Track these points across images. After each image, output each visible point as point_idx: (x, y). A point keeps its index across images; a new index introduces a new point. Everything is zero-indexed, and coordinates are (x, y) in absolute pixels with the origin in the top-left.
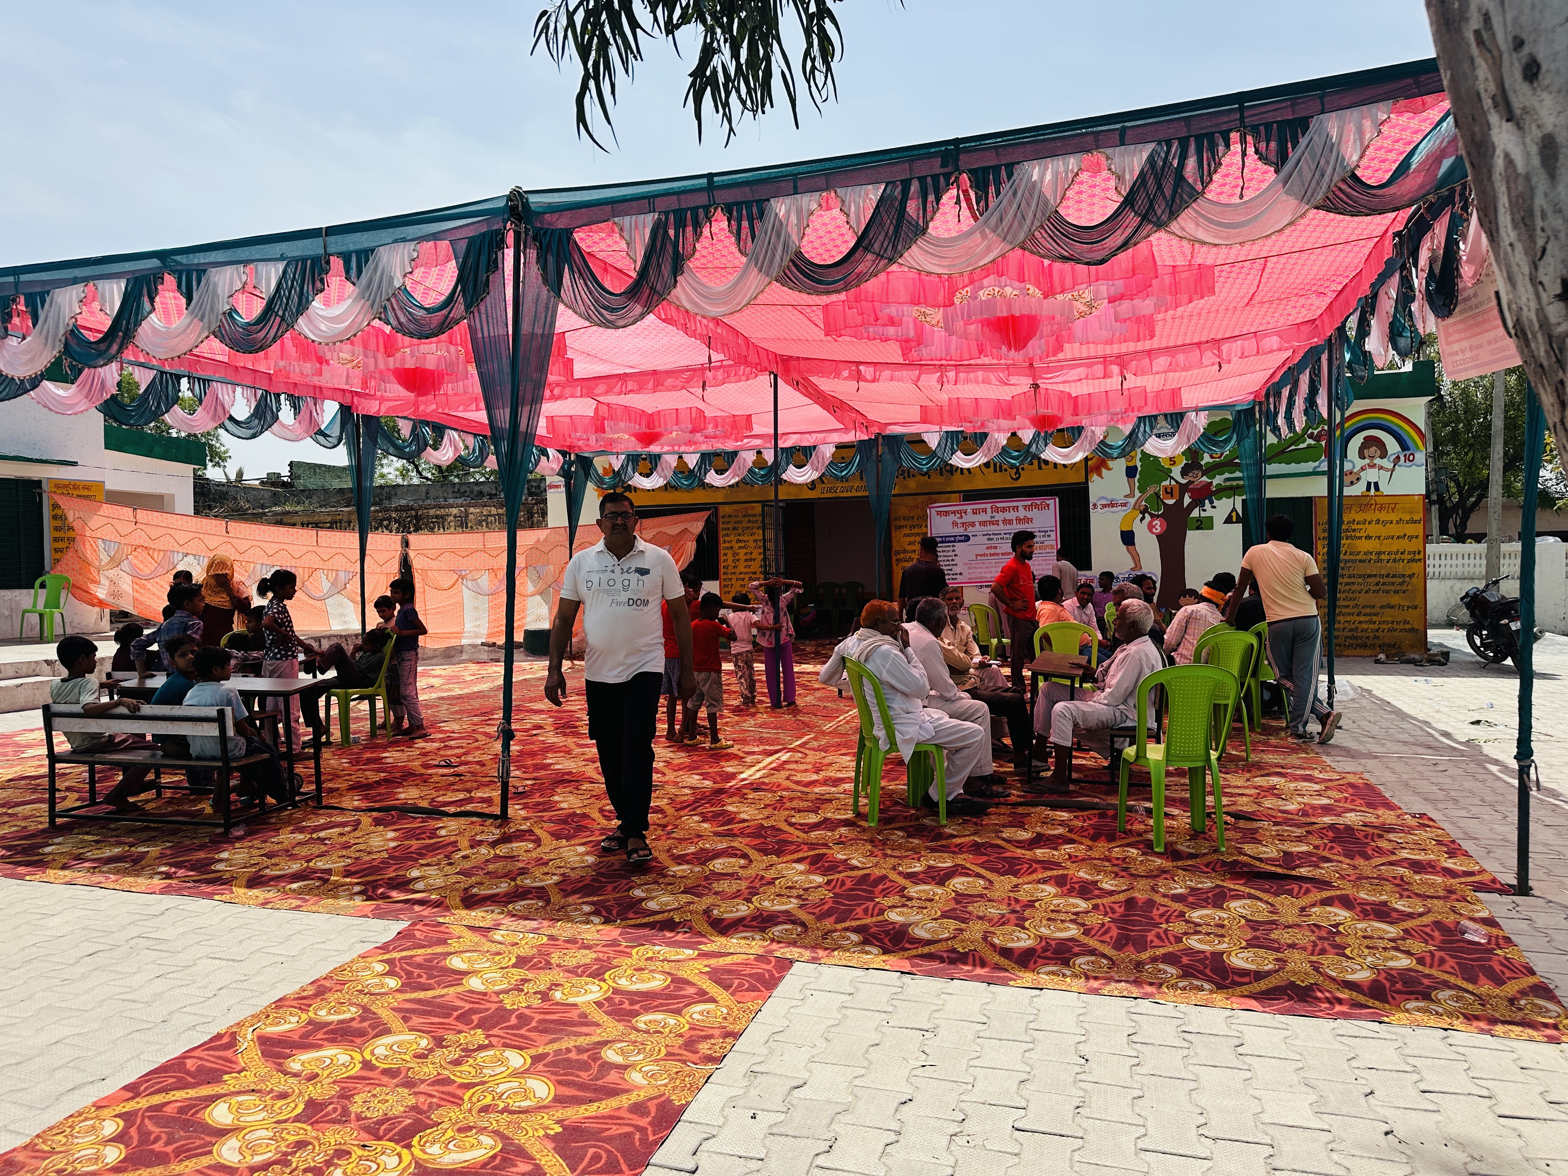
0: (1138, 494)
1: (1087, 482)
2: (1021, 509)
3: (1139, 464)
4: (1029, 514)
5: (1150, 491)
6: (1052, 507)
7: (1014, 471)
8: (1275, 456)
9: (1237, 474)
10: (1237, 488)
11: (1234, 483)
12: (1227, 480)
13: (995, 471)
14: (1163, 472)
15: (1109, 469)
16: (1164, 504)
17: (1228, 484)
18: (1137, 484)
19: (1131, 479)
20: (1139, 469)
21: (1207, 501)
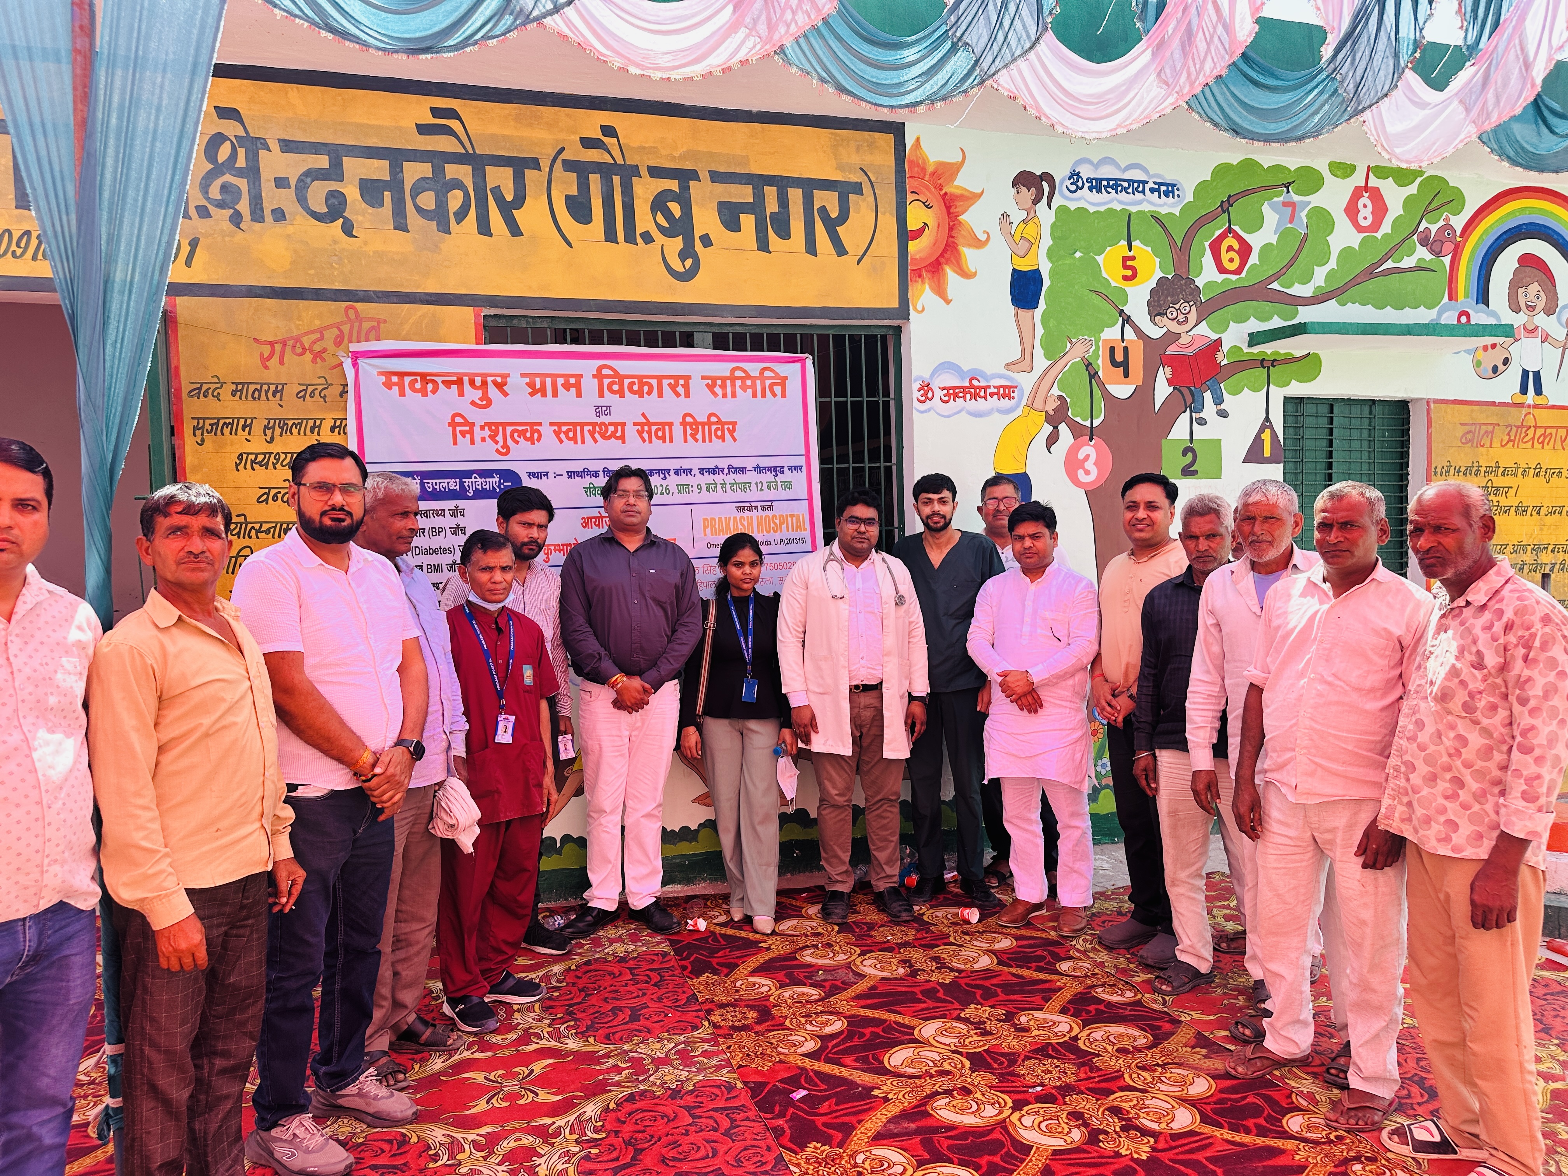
0: (1041, 362)
1: (903, 311)
2: (698, 386)
3: (1045, 268)
4: (726, 409)
5: (1075, 357)
6: (794, 386)
7: (678, 243)
8: (1354, 282)
9: (1276, 323)
10: (1274, 363)
11: (1269, 349)
12: (1255, 339)
13: (610, 236)
14: (1106, 298)
15: (966, 274)
16: (1108, 396)
17: (1256, 350)
18: (1040, 331)
19: (1024, 314)
20: (1046, 283)
21: (1208, 396)
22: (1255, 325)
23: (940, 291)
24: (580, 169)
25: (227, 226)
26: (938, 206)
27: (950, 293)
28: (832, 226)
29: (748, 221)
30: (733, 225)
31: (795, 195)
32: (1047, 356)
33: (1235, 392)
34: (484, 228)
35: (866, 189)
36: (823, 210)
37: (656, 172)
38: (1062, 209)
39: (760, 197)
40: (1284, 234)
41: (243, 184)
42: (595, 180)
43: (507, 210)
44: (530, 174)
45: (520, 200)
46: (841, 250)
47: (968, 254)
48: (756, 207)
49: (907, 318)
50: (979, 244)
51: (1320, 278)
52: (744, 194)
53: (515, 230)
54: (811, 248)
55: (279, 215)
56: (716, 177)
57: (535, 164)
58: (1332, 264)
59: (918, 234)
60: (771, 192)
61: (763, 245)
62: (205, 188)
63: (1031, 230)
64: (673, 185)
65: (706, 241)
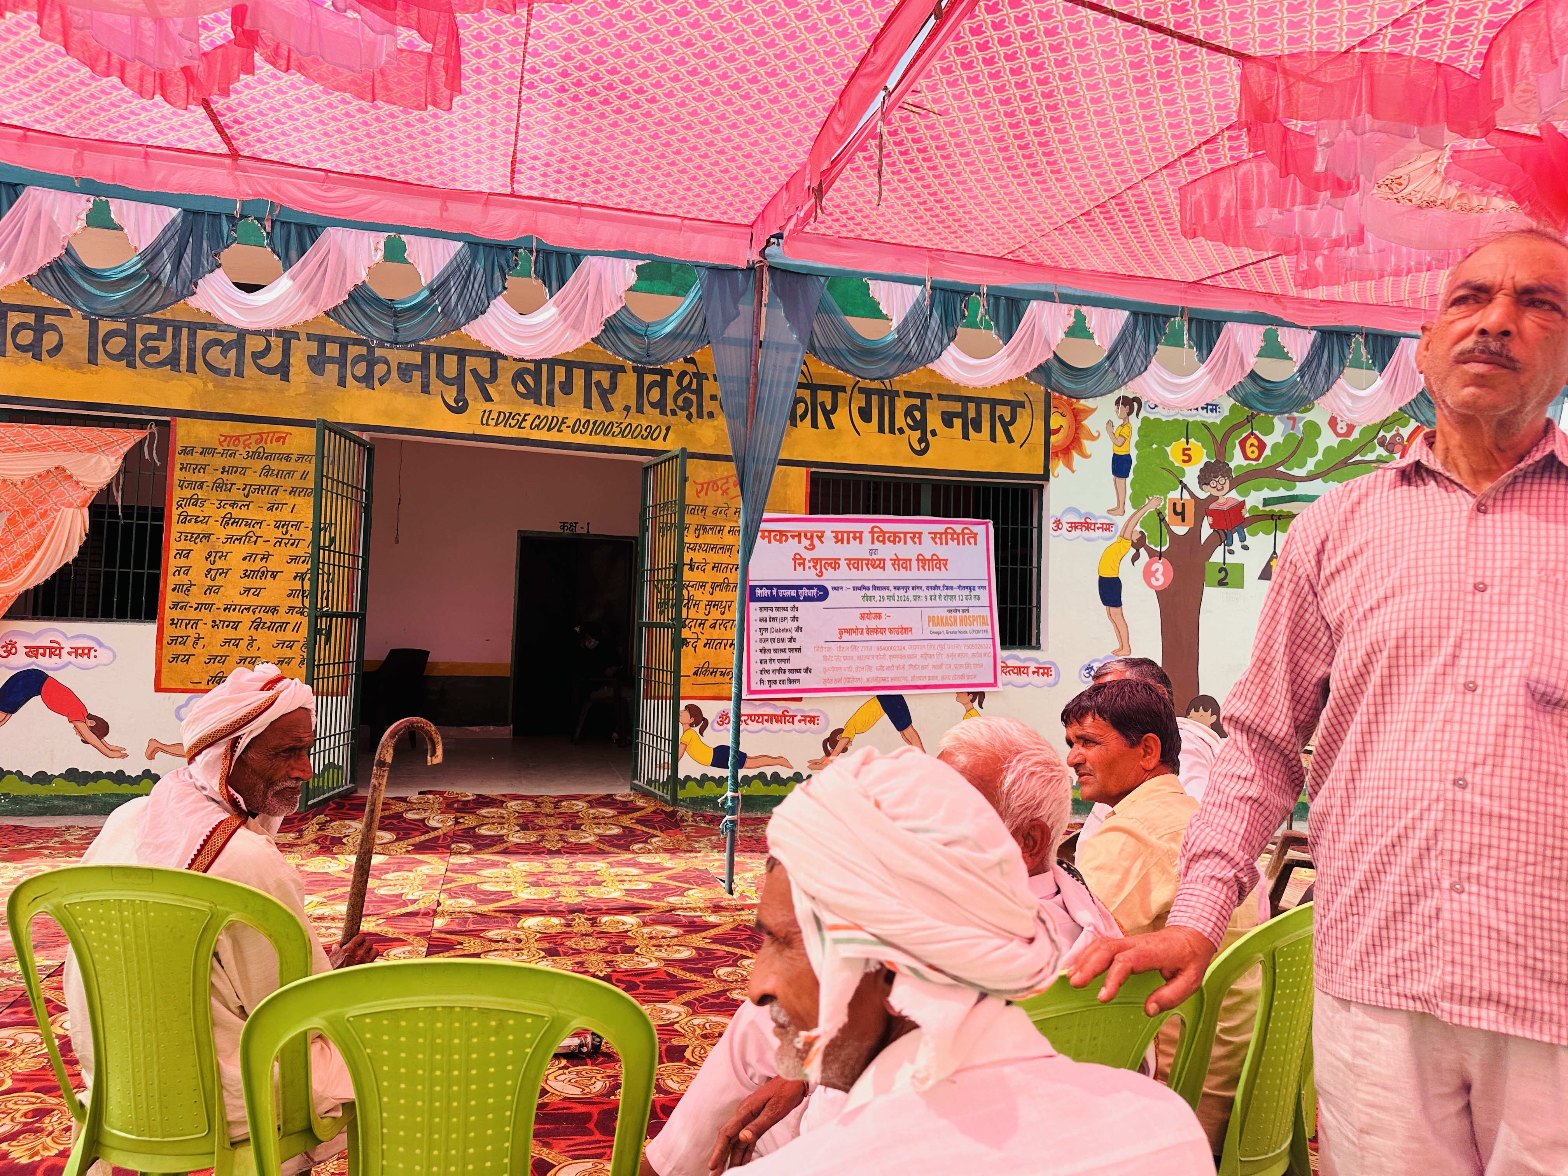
1: (1045, 476)
3: (1134, 453)
5: (1150, 508)
6: (981, 538)
7: (918, 434)
8: (1335, 468)
9: (1282, 492)
10: (1280, 517)
11: (1276, 508)
12: (1267, 502)
13: (881, 430)
14: (1171, 472)
15: (1085, 456)
16: (1171, 533)
17: (1268, 508)
18: (1129, 491)
19: (1120, 481)
20: (1134, 462)
21: (1236, 536)
22: (1267, 493)
23: (1069, 465)
24: (868, 393)
25: (685, 420)
26: (1069, 415)
27: (1075, 466)
28: (1006, 426)
29: (958, 422)
30: (949, 424)
31: (986, 408)
32: (1134, 507)
33: (1254, 534)
34: (815, 425)
35: (1027, 405)
36: (1001, 417)
37: (908, 394)
38: (1145, 419)
39: (965, 409)
40: (1288, 437)
41: (694, 397)
42: (875, 398)
43: (827, 414)
44: (841, 395)
45: (834, 410)
46: (1010, 440)
47: (1087, 444)
48: (963, 415)
49: (1048, 480)
50: (1093, 438)
51: (1311, 464)
52: (957, 407)
53: (830, 426)
54: (993, 438)
55: (711, 415)
56: (941, 397)
57: (843, 389)
58: (1319, 456)
59: (1057, 431)
60: (972, 406)
61: (966, 436)
62: (675, 400)
63: (1125, 431)
64: (917, 402)
65: (934, 434)
